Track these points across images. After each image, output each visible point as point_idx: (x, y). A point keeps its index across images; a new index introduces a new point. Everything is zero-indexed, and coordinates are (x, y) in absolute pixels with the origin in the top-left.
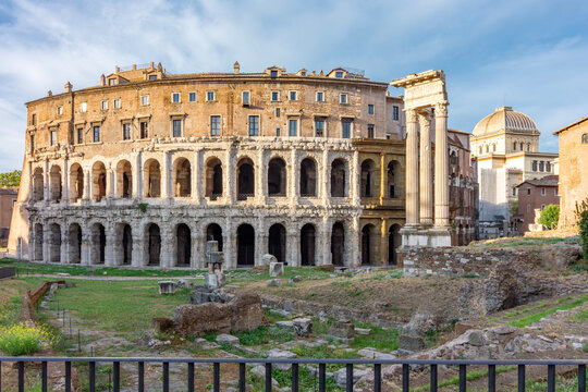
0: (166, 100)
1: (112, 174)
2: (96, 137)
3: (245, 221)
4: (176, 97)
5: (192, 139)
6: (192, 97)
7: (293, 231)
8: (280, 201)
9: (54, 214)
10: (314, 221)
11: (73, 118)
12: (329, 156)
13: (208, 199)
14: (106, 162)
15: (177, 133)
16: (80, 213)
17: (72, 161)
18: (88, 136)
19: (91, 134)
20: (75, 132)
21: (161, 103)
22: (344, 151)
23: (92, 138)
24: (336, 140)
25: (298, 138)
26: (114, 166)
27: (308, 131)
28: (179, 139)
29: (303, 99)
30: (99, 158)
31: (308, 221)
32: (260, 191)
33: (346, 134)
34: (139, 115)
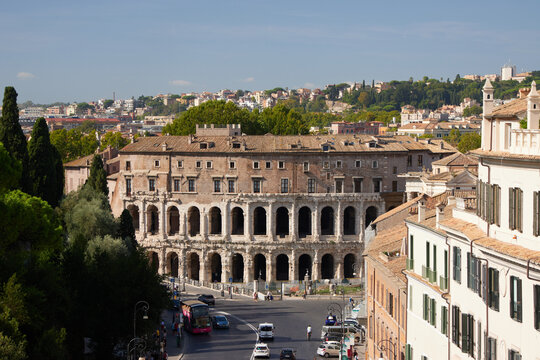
0: (249, 166)
1: (205, 217)
2: (191, 189)
3: (305, 252)
4: (256, 165)
5: (268, 194)
6: (268, 165)
7: (339, 259)
8: (329, 239)
9: (153, 245)
10: (353, 252)
11: (170, 172)
12: (364, 205)
13: (278, 237)
14: (200, 207)
15: (257, 190)
16: (178, 245)
17: (170, 204)
18: (184, 186)
19: (187, 186)
20: (172, 183)
21: (245, 169)
22: (376, 202)
23: (187, 188)
24: (370, 194)
25: (342, 194)
26: (207, 211)
27: (349, 189)
28: (258, 194)
29: (346, 166)
30: (194, 204)
31: (350, 252)
32: (316, 231)
33: (377, 189)
34: (227, 176)
